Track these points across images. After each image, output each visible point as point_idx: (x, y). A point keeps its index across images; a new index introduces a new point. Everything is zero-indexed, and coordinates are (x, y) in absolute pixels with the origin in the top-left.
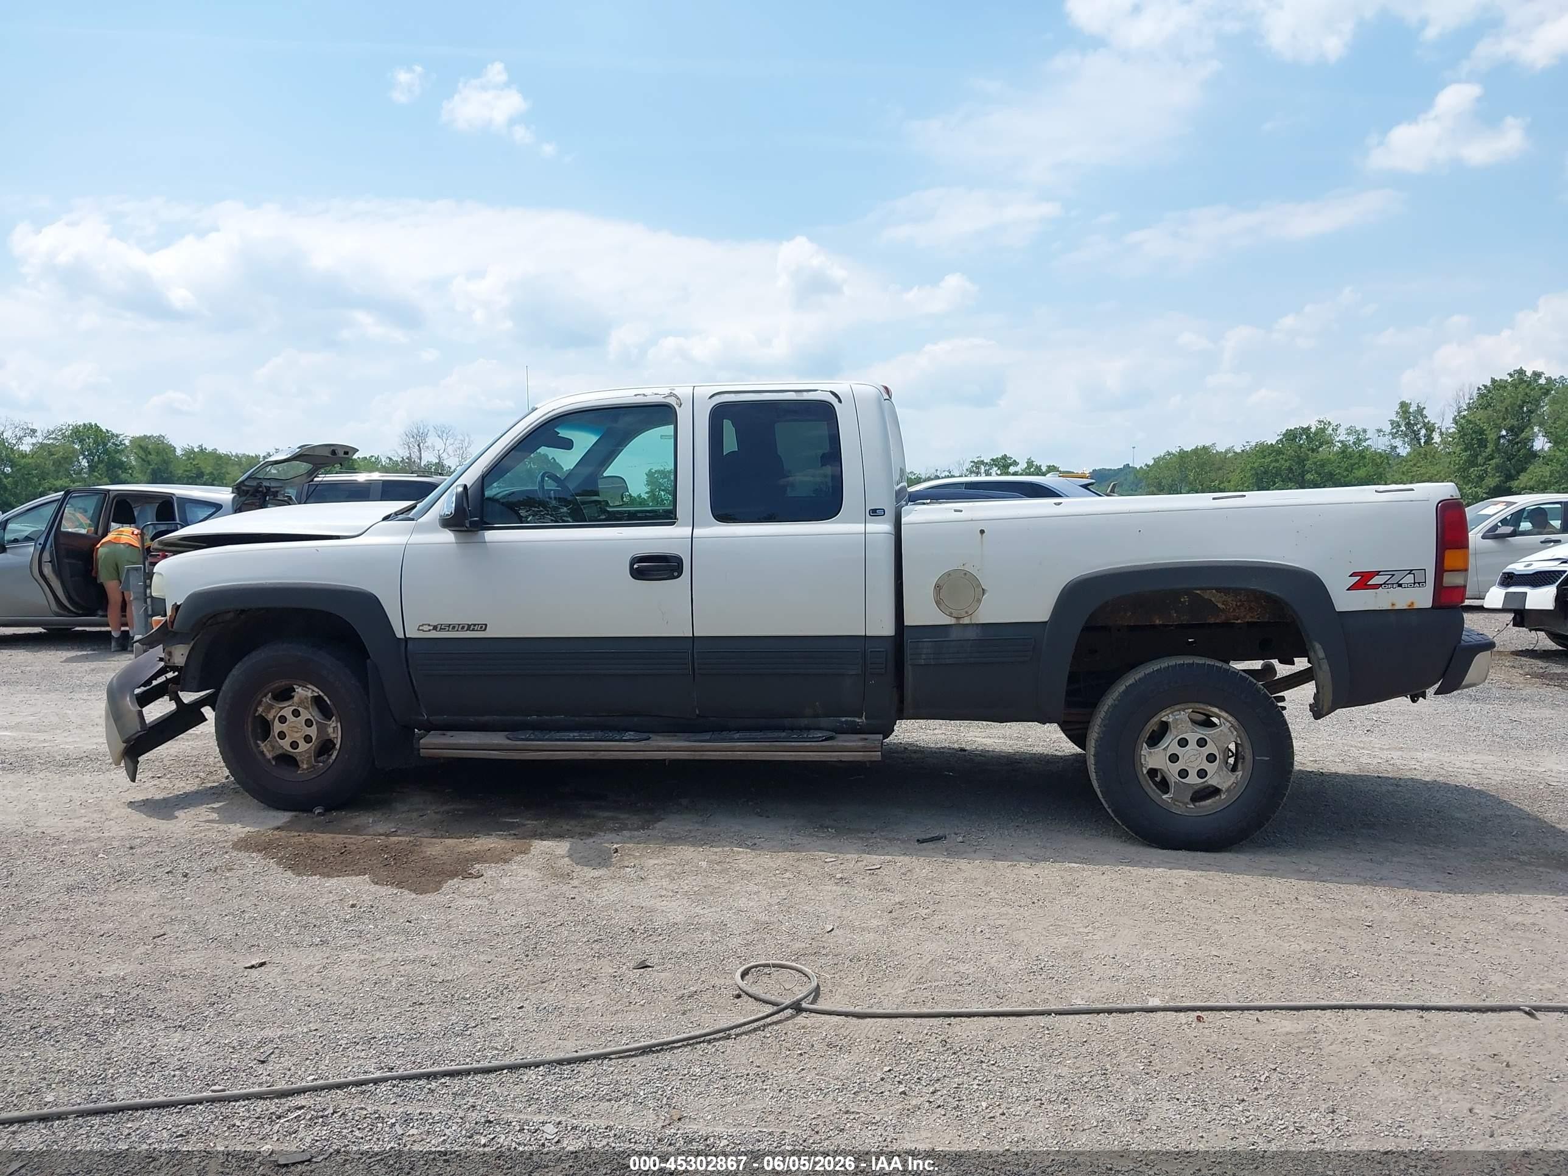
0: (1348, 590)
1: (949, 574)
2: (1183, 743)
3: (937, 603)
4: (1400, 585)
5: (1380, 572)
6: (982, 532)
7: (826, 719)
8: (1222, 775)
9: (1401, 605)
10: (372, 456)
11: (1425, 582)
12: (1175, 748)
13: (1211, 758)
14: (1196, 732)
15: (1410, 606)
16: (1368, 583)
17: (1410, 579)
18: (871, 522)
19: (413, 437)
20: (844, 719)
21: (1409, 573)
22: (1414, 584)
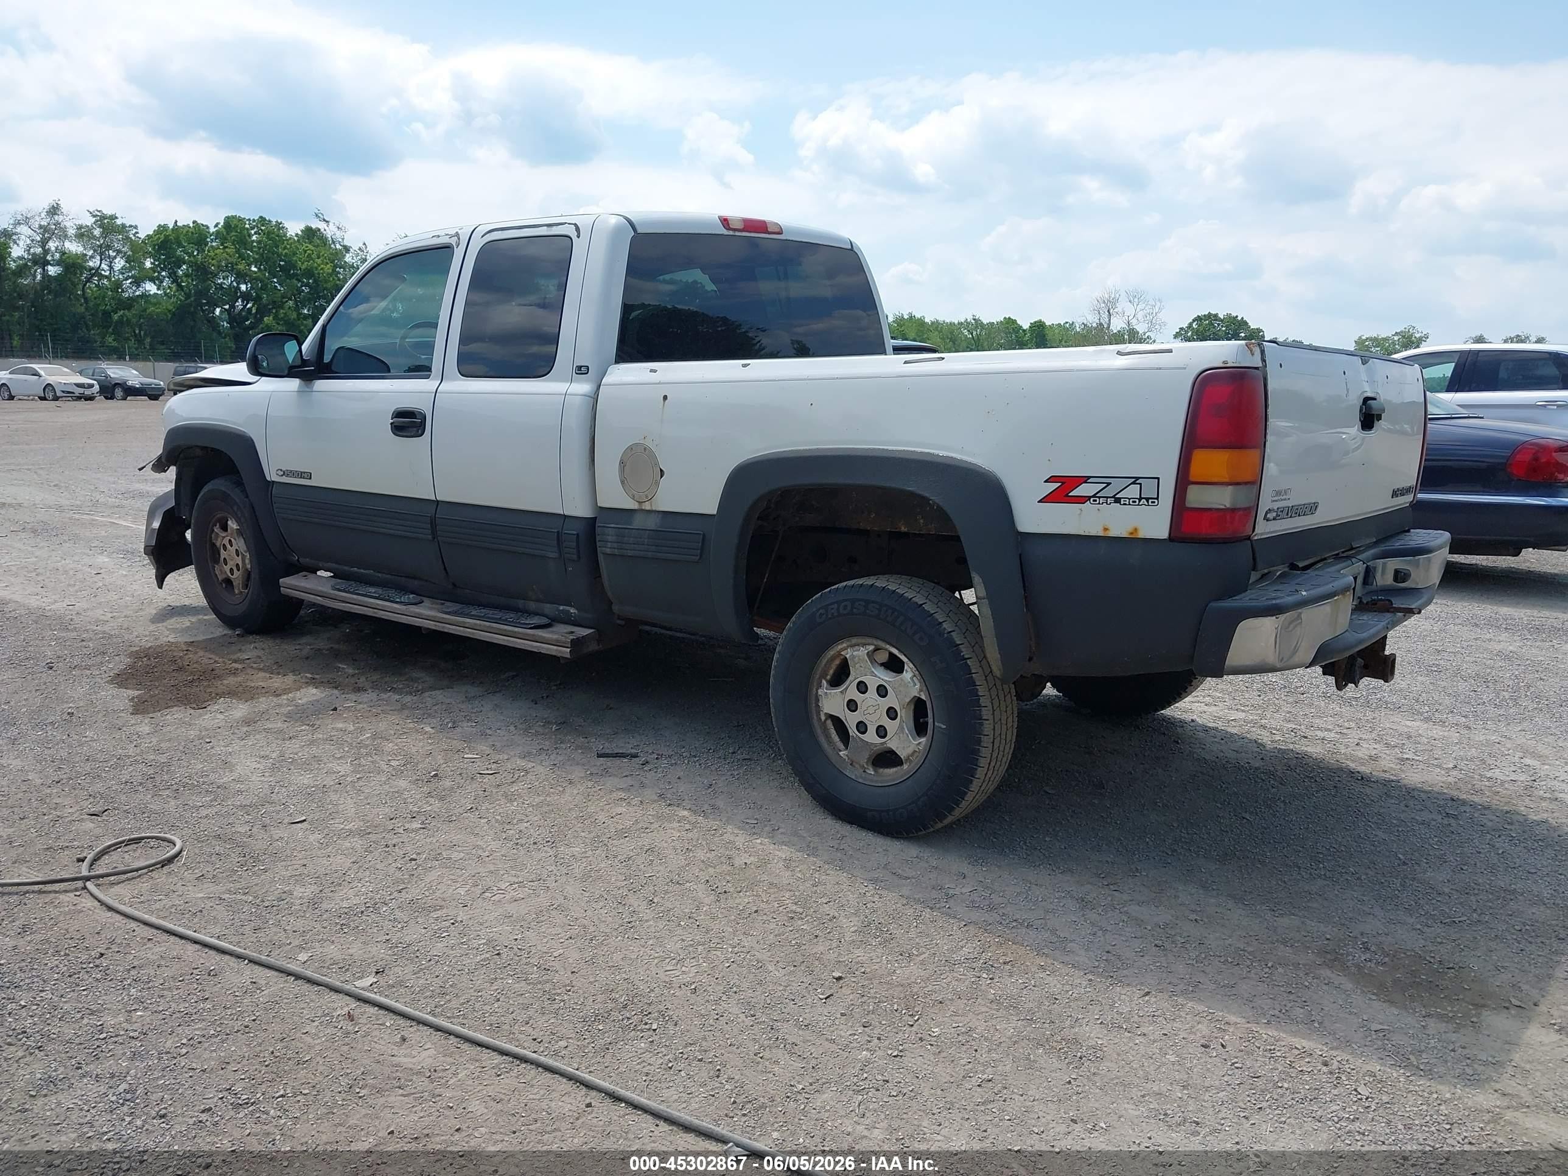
0: (1040, 501)
1: (631, 448)
2: (862, 688)
3: (622, 482)
4: (1117, 501)
5: (1089, 477)
6: (665, 398)
7: (548, 605)
8: (902, 739)
9: (1119, 530)
10: (1067, 323)
11: (1157, 499)
12: (853, 693)
13: (892, 713)
14: (876, 676)
15: (1132, 533)
16: (1070, 494)
17: (1133, 491)
18: (578, 381)
19: (1104, 302)
20: (561, 608)
21: (1133, 483)
22: (1140, 499)
